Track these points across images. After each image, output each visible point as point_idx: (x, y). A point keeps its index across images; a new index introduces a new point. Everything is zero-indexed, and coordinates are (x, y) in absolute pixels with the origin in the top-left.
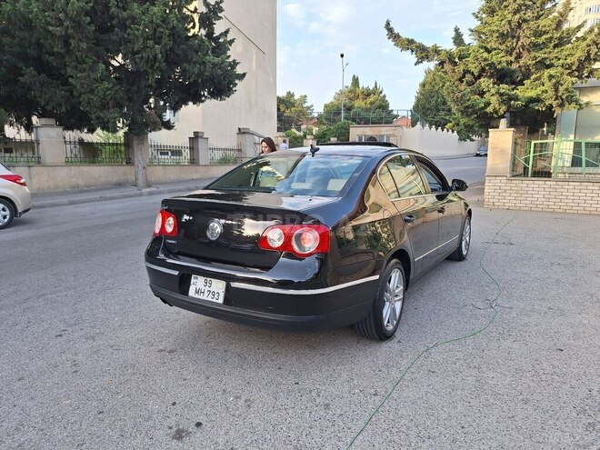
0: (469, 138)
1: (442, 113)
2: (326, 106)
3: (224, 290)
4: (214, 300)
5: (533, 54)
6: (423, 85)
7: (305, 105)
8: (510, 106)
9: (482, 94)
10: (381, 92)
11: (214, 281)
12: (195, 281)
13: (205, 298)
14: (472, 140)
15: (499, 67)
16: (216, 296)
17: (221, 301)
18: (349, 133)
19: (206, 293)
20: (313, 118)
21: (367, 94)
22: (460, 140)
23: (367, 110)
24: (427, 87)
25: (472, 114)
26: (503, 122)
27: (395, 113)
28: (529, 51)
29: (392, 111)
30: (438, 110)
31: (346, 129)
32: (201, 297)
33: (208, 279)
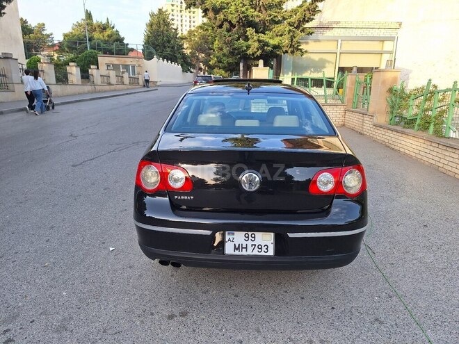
0: (189, 70)
1: (168, 49)
2: (65, 35)
3: (273, 241)
4: (263, 253)
5: (269, 12)
6: (151, 25)
7: (44, 33)
8: (263, 50)
9: (247, 39)
10: (113, 28)
11: (258, 235)
12: (231, 237)
13: (249, 252)
14: (191, 72)
15: (251, 19)
16: (264, 249)
17: (271, 252)
18: (97, 61)
19: (250, 248)
20: (54, 45)
21: (104, 28)
22: (183, 71)
23: (106, 42)
24: (154, 27)
25: (237, 55)
26: (261, 62)
27: (129, 46)
28: (266, 10)
29: (127, 44)
30: (165, 47)
31: (94, 57)
32: (244, 252)
33: (250, 233)
